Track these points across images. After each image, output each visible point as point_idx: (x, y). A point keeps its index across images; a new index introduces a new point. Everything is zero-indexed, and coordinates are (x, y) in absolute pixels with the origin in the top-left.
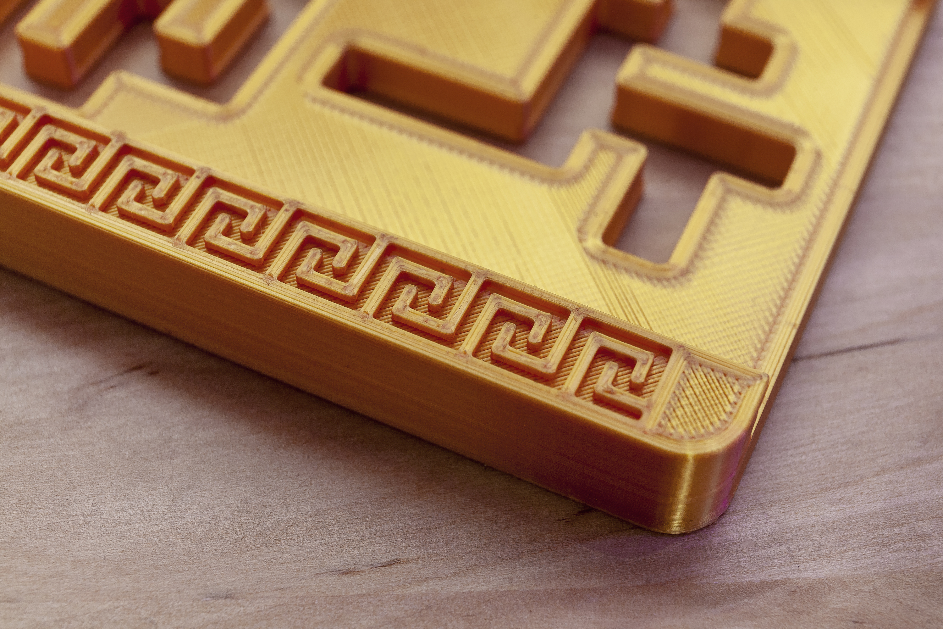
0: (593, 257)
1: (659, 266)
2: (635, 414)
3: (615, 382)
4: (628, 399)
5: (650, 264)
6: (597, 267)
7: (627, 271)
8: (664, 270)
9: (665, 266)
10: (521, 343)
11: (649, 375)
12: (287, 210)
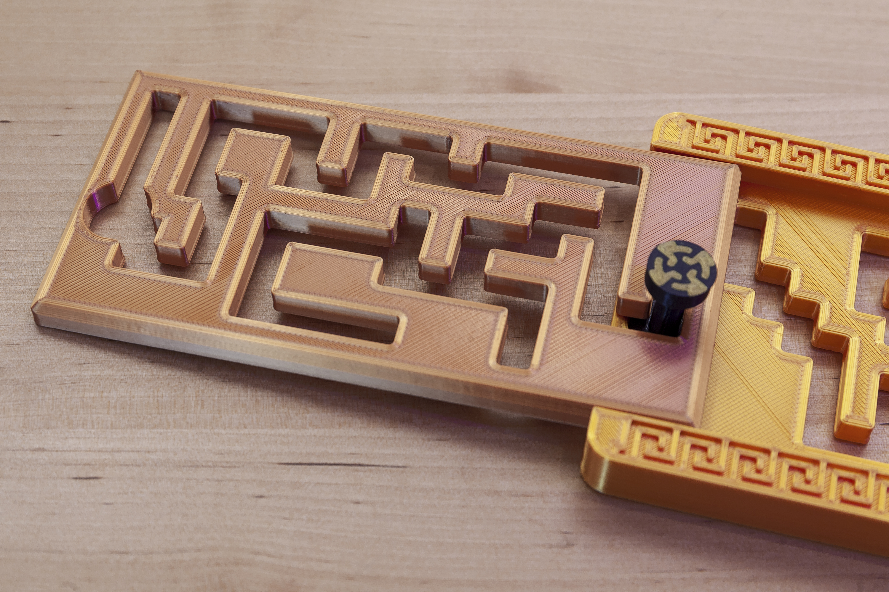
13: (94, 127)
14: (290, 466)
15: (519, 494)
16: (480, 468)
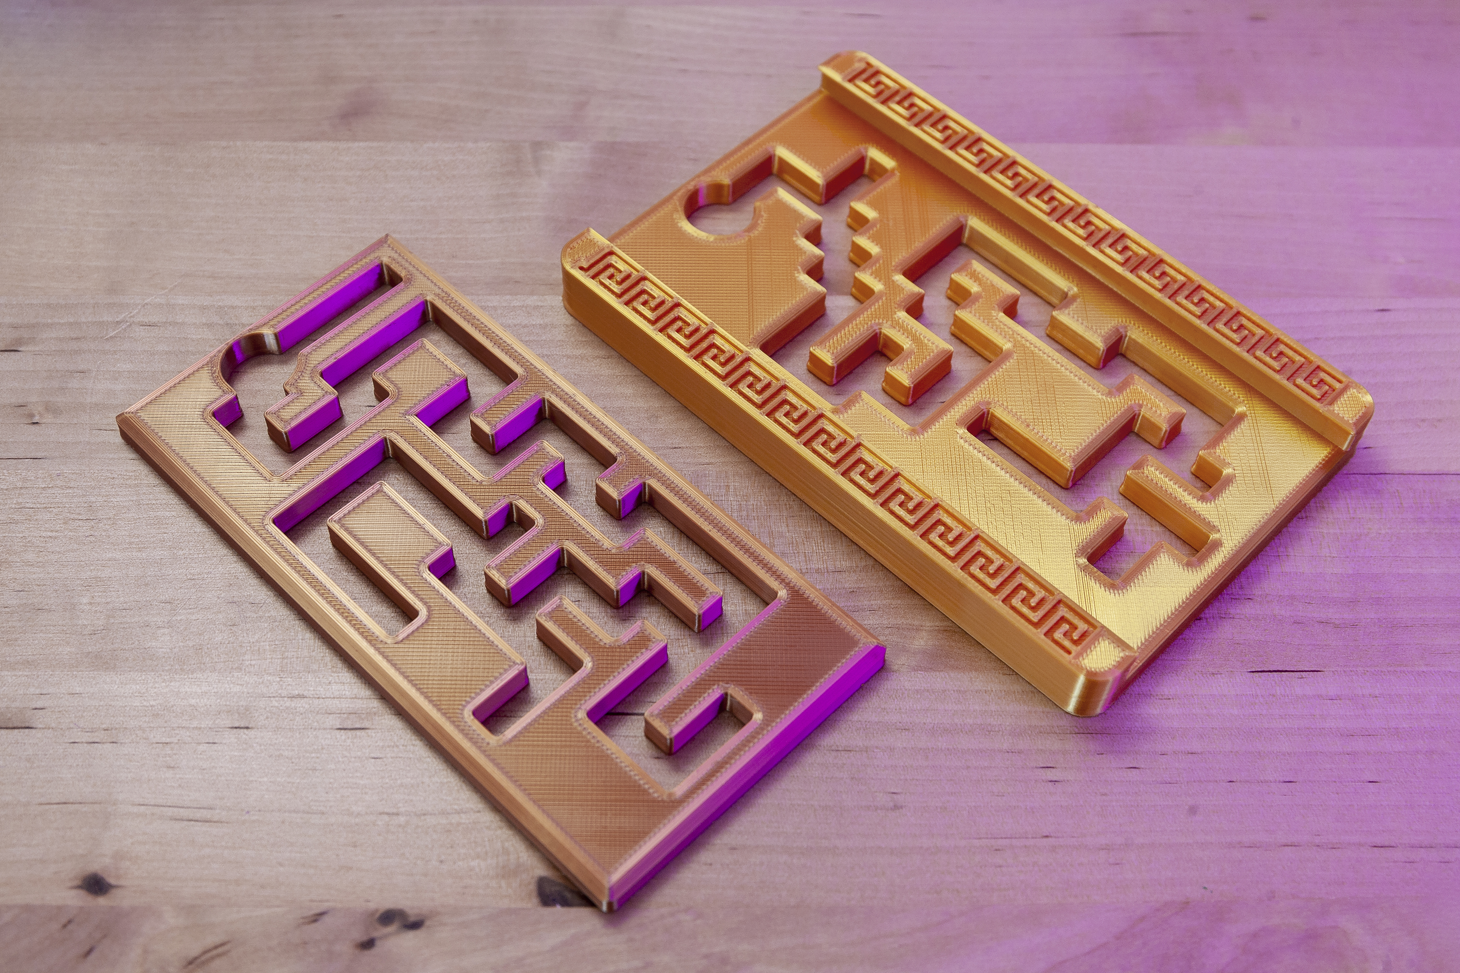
2: (1069, 652)
3: (1064, 634)
4: (1067, 643)
5: (1108, 579)
7: (1095, 579)
8: (1114, 584)
10: (1026, 602)
11: (1082, 636)
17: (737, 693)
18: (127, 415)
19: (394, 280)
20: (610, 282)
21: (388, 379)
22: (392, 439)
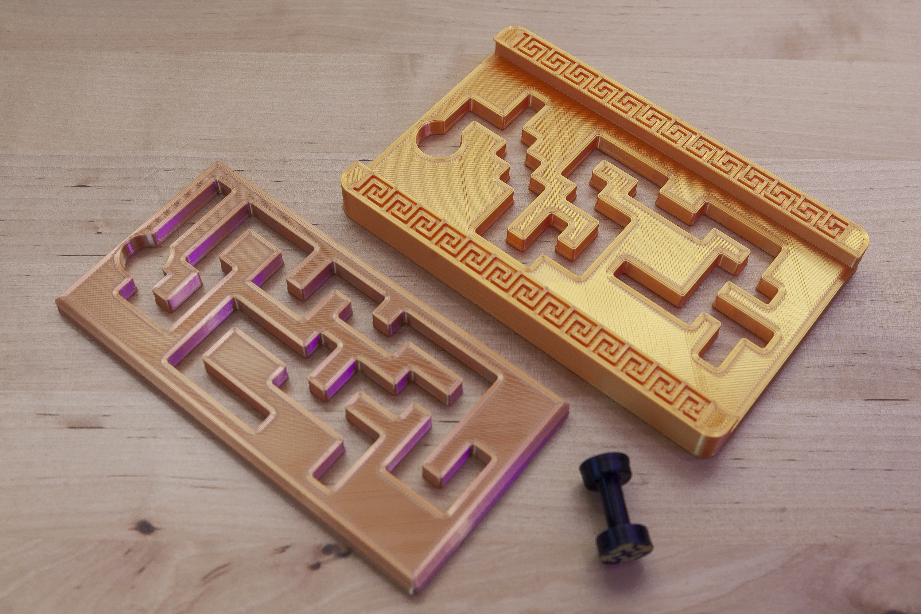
0: (694, 361)
1: (715, 368)
2: (695, 420)
3: (691, 408)
4: (693, 414)
5: (712, 367)
6: (694, 364)
7: (705, 368)
8: (717, 370)
9: (718, 369)
10: (665, 389)
11: (702, 408)
12: (571, 310)
13: (305, 176)
14: (447, 423)
15: (609, 445)
16: (581, 427)
17: (480, 445)
18: (62, 299)
19: (226, 191)
20: (374, 196)
21: (231, 259)
22: (238, 298)
